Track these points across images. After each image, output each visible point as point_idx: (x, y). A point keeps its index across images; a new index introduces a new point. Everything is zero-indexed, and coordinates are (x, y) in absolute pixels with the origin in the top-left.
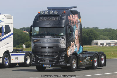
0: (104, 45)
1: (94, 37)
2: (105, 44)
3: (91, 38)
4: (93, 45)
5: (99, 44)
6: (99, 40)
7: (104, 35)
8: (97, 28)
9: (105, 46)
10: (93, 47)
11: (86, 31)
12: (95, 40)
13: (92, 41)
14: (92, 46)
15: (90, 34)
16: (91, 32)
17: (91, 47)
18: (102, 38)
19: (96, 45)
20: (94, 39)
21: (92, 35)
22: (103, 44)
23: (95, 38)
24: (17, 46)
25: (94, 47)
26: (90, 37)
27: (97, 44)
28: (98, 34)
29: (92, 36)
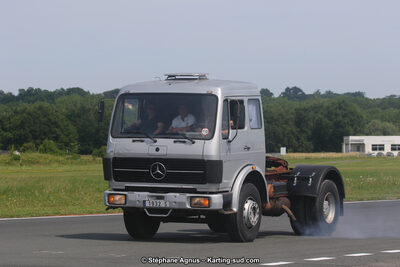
0: (385, 153)
1: (352, 125)
2: (388, 149)
3: (341, 129)
4: (347, 151)
5: (368, 149)
6: (367, 135)
7: (383, 119)
8: (359, 94)
9: (389, 155)
10: (346, 158)
11: (325, 105)
12: (354, 135)
13: (345, 138)
14: (344, 154)
15: (336, 115)
16: (340, 108)
17: (341, 158)
18: (377, 130)
19: (358, 150)
20: (352, 130)
21: (344, 117)
22: (382, 148)
23: (355, 129)
24: (95, 151)
25: (351, 157)
26: (338, 125)
27: (360, 147)
28: (365, 116)
29: (346, 120)
